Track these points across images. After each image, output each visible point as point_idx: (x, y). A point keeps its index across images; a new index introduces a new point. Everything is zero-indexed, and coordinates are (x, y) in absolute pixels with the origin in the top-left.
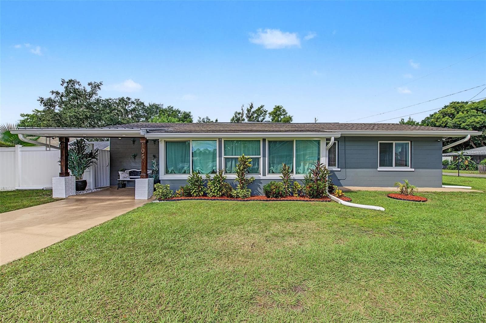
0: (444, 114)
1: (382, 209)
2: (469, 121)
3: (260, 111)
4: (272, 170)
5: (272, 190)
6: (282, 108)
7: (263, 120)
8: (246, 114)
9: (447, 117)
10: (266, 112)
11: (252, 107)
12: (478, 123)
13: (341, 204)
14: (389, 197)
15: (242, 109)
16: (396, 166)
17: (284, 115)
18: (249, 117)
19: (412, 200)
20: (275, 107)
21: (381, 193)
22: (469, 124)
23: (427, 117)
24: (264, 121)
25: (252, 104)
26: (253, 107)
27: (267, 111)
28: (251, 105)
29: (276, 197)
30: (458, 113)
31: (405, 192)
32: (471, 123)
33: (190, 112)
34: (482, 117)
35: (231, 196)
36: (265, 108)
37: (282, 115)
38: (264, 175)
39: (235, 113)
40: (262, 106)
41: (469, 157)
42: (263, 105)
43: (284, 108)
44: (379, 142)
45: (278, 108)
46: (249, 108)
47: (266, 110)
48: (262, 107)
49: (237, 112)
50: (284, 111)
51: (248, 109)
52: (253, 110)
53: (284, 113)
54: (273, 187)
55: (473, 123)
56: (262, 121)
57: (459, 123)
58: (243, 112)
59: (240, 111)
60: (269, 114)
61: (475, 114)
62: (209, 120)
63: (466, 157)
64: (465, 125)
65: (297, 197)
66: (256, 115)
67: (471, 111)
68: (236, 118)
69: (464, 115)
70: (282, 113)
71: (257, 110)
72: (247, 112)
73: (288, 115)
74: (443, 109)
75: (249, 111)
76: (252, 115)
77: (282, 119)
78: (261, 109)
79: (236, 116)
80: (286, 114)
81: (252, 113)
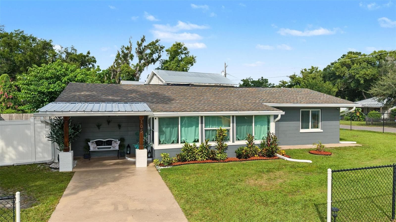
0: (343, 64)
1: (311, 162)
2: (361, 73)
3: (154, 47)
4: (238, 138)
5: (243, 153)
6: (184, 46)
8: (136, 49)
9: (345, 67)
10: (162, 48)
11: (143, 40)
12: (368, 75)
13: (287, 160)
14: (310, 153)
15: (130, 42)
16: (312, 128)
17: (185, 54)
18: (140, 53)
19: (324, 155)
20: (175, 44)
21: (304, 150)
22: (361, 76)
23: (328, 65)
25: (144, 36)
26: (145, 40)
27: (164, 47)
28: (142, 37)
29: (246, 158)
30: (353, 64)
31: (319, 149)
32: (363, 75)
33: (51, 40)
34: (371, 70)
35: (215, 159)
37: (182, 54)
38: (233, 142)
39: (121, 48)
41: (360, 108)
42: (159, 39)
44: (301, 110)
46: (140, 42)
47: (163, 46)
48: (157, 41)
49: (124, 46)
50: (185, 49)
51: (138, 42)
52: (145, 44)
53: (186, 52)
54: (243, 151)
55: (364, 75)
57: (354, 75)
58: (131, 45)
59: (127, 45)
60: (167, 51)
61: (366, 66)
62: (76, 50)
63: (358, 109)
64: (358, 77)
65: (257, 157)
66: (148, 51)
67: (364, 63)
68: (122, 54)
69: (358, 66)
70: (183, 51)
71: (150, 45)
72: (137, 46)
73: (190, 54)
74: (342, 57)
75: (140, 45)
76: (144, 50)
77: (183, 58)
78: (156, 44)
79: (123, 52)
80: (188, 53)
81: (144, 47)
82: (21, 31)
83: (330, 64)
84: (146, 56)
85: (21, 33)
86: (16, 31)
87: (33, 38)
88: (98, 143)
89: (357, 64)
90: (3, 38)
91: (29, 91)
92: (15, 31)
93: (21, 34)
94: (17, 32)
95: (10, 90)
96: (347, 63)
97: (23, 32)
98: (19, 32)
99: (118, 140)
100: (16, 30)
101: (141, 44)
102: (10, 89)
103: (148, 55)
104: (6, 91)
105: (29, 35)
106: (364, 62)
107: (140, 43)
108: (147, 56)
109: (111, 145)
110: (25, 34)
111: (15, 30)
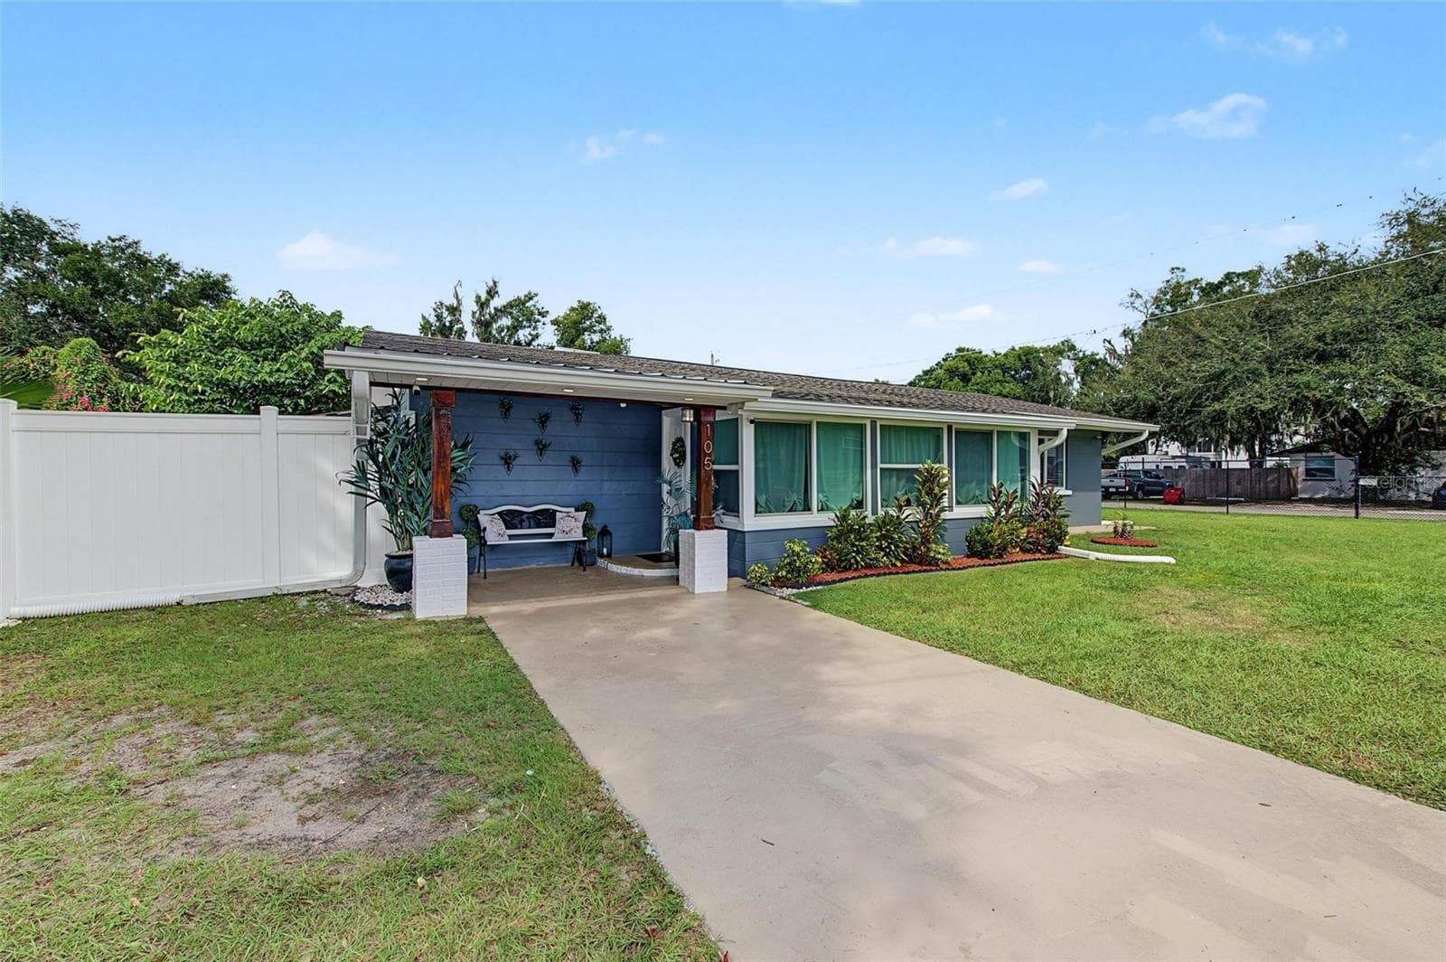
0: (951, 373)
3: (523, 310)
4: (961, 497)
5: (995, 540)
6: (599, 313)
7: (533, 340)
8: (474, 313)
10: (543, 314)
11: (492, 293)
15: (457, 298)
17: (601, 331)
18: (484, 325)
20: (575, 305)
24: (535, 343)
25: (495, 283)
26: (497, 293)
27: (547, 312)
28: (491, 284)
29: (1001, 556)
36: (542, 302)
37: (594, 332)
38: (950, 511)
39: (434, 306)
40: (530, 293)
42: (533, 292)
43: (604, 311)
45: (585, 310)
46: (484, 296)
47: (544, 310)
48: (529, 297)
49: (442, 304)
50: (602, 319)
51: (478, 297)
52: (497, 303)
53: (602, 326)
54: (996, 534)
56: (529, 344)
58: (460, 304)
59: (449, 301)
60: (555, 322)
61: (1001, 378)
66: (506, 321)
68: (438, 324)
69: (984, 378)
70: (595, 326)
71: (510, 305)
72: (476, 308)
73: (615, 334)
74: (943, 360)
75: (482, 305)
76: (494, 318)
77: (597, 342)
78: (527, 305)
79: (439, 317)
80: (609, 329)
81: (493, 312)
82: (130, 240)
83: (921, 373)
84: (499, 333)
85: (129, 246)
86: (113, 241)
87: (170, 264)
88: (510, 519)
89: (983, 373)
90: (69, 255)
91: (183, 382)
92: (109, 241)
93: (130, 250)
94: (117, 243)
95: (101, 387)
96: (961, 369)
97: (136, 244)
98: (122, 244)
99: (573, 510)
100: (113, 237)
101: (488, 301)
102: (102, 385)
103: (506, 330)
104: (88, 392)
105: (155, 255)
106: (997, 367)
107: (483, 299)
108: (503, 334)
109: (554, 526)
110: (142, 253)
111: (109, 238)
